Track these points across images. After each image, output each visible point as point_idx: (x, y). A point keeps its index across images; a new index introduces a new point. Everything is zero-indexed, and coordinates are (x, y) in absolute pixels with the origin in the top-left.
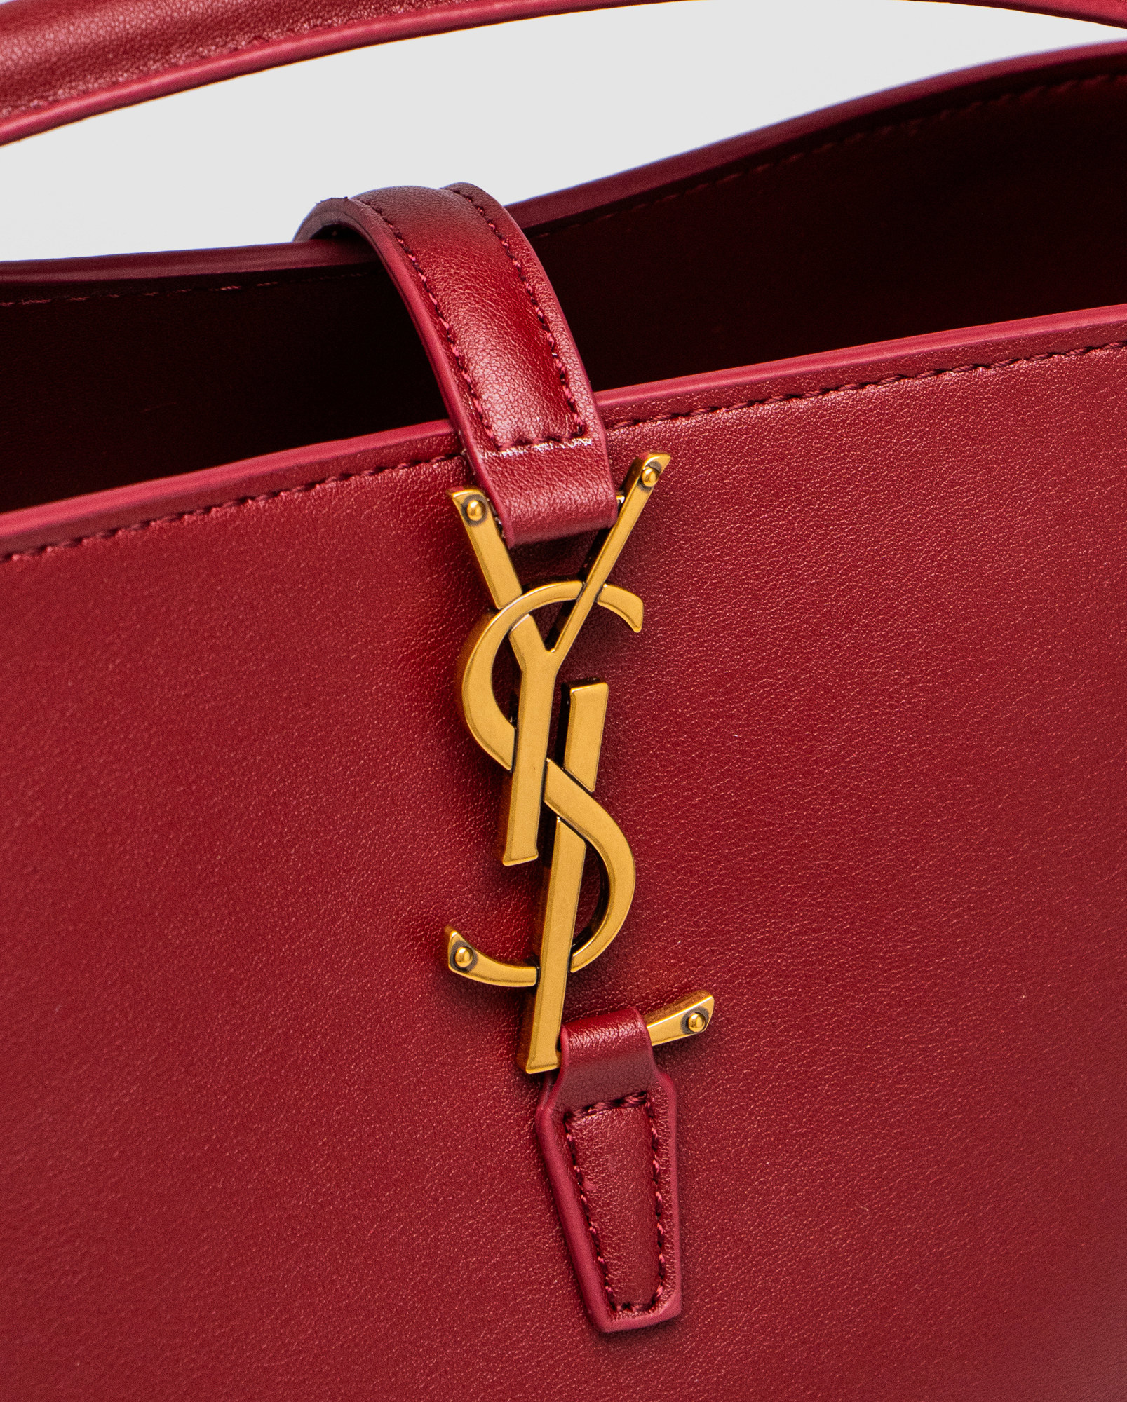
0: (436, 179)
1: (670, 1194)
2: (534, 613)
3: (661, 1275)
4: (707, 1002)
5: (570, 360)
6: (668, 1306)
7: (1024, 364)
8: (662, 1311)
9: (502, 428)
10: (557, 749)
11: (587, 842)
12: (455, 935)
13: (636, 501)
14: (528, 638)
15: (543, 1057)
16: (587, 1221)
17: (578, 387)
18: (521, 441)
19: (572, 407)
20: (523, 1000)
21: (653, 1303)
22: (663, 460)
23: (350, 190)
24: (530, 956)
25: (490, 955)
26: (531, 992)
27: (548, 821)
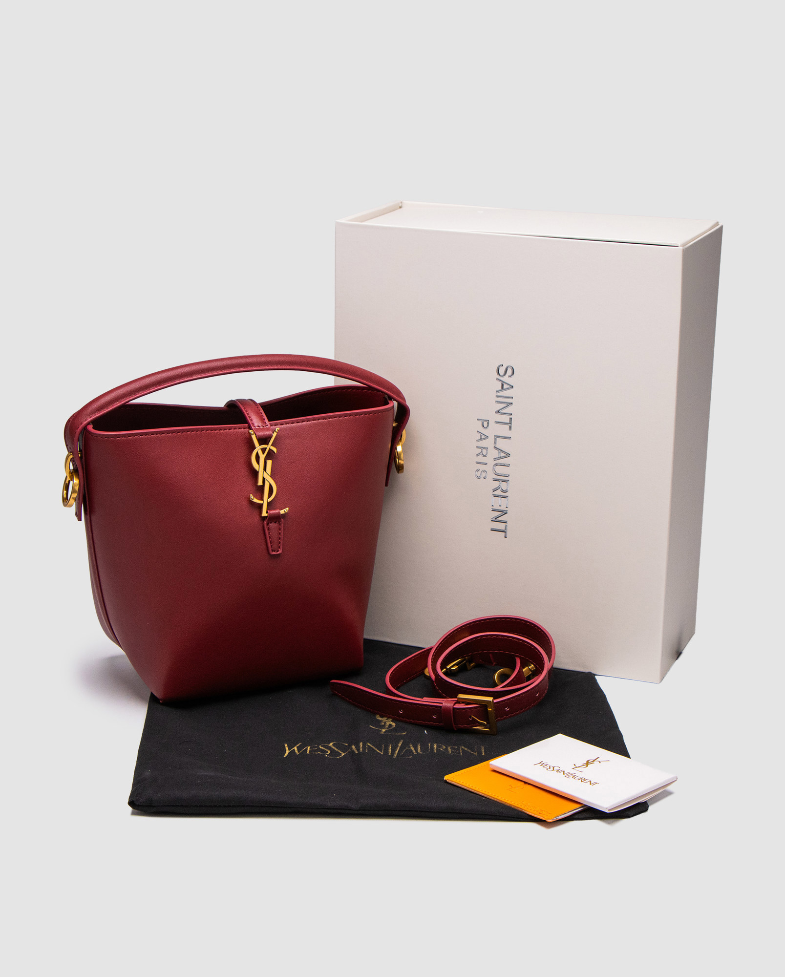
0: (246, 398)
1: (282, 531)
2: (261, 449)
3: (279, 547)
4: (288, 509)
5: (265, 417)
6: (280, 552)
7: (331, 419)
8: (278, 553)
9: (256, 424)
10: (265, 469)
11: (270, 484)
12: (251, 495)
13: (275, 435)
14: (260, 453)
15: (264, 514)
16: (270, 539)
17: (266, 420)
18: (258, 426)
19: (266, 423)
20: (261, 506)
21: (278, 551)
22: (279, 429)
23: (234, 399)
24: (262, 499)
25: (256, 498)
26: (262, 504)
27: (264, 479)
